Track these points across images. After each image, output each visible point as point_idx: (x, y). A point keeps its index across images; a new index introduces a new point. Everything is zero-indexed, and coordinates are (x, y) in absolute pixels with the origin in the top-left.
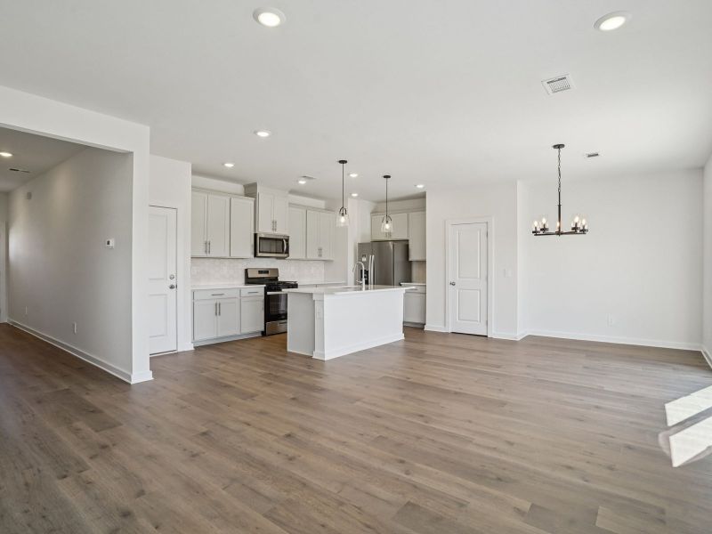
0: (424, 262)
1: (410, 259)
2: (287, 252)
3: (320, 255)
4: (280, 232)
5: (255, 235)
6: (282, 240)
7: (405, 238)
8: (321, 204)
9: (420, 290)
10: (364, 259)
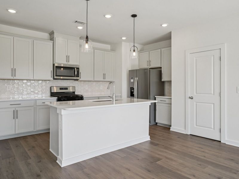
0: (170, 82)
1: (163, 80)
2: (78, 76)
3: (104, 78)
4: (72, 63)
5: (54, 65)
6: (74, 68)
7: (159, 66)
8: (108, 47)
9: (167, 101)
10: (132, 81)
